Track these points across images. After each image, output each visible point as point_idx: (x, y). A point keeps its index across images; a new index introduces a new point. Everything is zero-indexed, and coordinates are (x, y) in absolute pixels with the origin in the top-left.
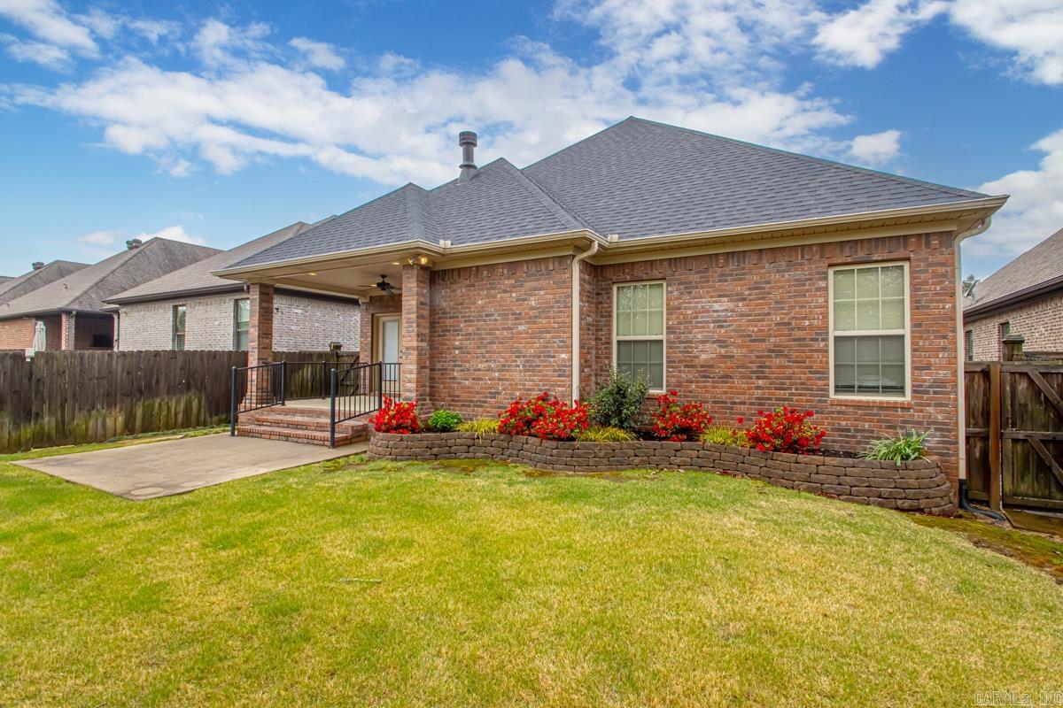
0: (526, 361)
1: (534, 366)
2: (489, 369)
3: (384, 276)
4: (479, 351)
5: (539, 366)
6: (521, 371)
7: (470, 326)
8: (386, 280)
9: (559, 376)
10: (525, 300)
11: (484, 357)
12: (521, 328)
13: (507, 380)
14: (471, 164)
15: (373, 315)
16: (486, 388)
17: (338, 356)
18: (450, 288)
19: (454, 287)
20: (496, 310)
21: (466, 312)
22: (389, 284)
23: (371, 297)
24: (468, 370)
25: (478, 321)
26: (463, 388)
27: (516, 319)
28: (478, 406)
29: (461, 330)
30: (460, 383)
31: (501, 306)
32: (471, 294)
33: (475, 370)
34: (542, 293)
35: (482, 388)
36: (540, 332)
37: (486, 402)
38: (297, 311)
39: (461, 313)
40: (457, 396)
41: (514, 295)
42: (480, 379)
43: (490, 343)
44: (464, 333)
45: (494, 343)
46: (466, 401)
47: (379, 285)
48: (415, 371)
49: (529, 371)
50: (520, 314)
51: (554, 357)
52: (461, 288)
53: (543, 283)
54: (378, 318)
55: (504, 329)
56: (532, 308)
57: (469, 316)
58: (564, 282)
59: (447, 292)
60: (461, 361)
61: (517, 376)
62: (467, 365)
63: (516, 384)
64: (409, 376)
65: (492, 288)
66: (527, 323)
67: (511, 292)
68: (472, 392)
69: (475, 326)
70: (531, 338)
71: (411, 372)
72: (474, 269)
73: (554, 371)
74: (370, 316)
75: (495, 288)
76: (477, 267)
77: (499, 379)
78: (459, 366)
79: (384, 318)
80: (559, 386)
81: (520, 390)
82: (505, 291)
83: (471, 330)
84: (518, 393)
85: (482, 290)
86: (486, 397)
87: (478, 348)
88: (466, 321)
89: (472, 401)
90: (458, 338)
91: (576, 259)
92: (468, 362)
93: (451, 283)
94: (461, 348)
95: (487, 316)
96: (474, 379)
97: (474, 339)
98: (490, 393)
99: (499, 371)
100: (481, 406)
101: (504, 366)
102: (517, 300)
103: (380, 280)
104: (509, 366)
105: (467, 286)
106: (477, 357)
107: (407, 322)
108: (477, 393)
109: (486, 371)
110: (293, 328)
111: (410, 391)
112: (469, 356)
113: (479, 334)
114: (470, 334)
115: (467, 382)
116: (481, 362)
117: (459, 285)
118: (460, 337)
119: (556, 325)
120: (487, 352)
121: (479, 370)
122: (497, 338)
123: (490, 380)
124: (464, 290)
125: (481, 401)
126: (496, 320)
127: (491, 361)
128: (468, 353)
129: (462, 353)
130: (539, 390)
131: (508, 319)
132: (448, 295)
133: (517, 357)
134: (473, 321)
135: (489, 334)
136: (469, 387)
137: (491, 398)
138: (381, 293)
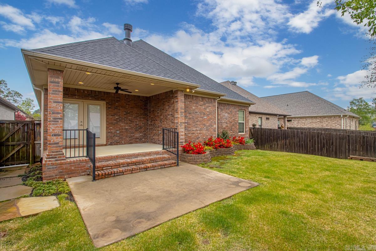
0: (207, 128)
2: (196, 130)
3: (118, 84)
4: (193, 124)
5: (209, 129)
6: (205, 130)
7: (190, 115)
8: (119, 86)
10: (206, 109)
11: (195, 126)
12: (205, 117)
13: (202, 133)
14: (129, 38)
16: (196, 136)
20: (198, 111)
21: (189, 111)
24: (190, 131)
25: (193, 114)
27: (204, 114)
29: (187, 117)
31: (199, 110)
32: (191, 104)
33: (192, 131)
34: (210, 108)
36: (210, 119)
37: (195, 141)
39: (187, 111)
41: (203, 107)
42: (194, 133)
43: (197, 122)
44: (188, 118)
45: (198, 122)
47: (115, 88)
49: (207, 130)
50: (205, 113)
51: (213, 126)
53: (210, 105)
55: (201, 117)
56: (208, 112)
57: (190, 112)
58: (215, 106)
61: (204, 132)
62: (190, 129)
63: (204, 135)
64: (182, 133)
65: (197, 104)
66: (207, 116)
67: (202, 106)
68: (191, 138)
69: (192, 115)
70: (208, 120)
72: (191, 96)
73: (213, 130)
75: (198, 104)
76: (193, 96)
77: (199, 133)
78: (187, 129)
81: (205, 136)
82: (201, 106)
83: (191, 117)
84: (204, 137)
85: (194, 104)
86: (196, 139)
87: (193, 123)
88: (189, 114)
90: (186, 119)
91: (217, 100)
92: (190, 128)
94: (187, 123)
95: (196, 112)
96: (192, 134)
97: (192, 120)
98: (197, 138)
99: (200, 130)
101: (201, 129)
102: (204, 109)
103: (116, 86)
104: (202, 129)
105: (190, 101)
106: (193, 126)
108: (193, 138)
111: (182, 139)
113: (194, 118)
115: (190, 135)
116: (194, 128)
118: (187, 119)
119: (213, 117)
120: (196, 125)
121: (194, 130)
122: (199, 120)
123: (197, 133)
124: (188, 103)
125: (194, 141)
126: (198, 114)
128: (190, 125)
129: (188, 125)
130: (210, 136)
131: (201, 114)
133: (204, 126)
134: (191, 114)
135: (197, 119)
136: (190, 137)
137: (197, 139)
138: (114, 91)
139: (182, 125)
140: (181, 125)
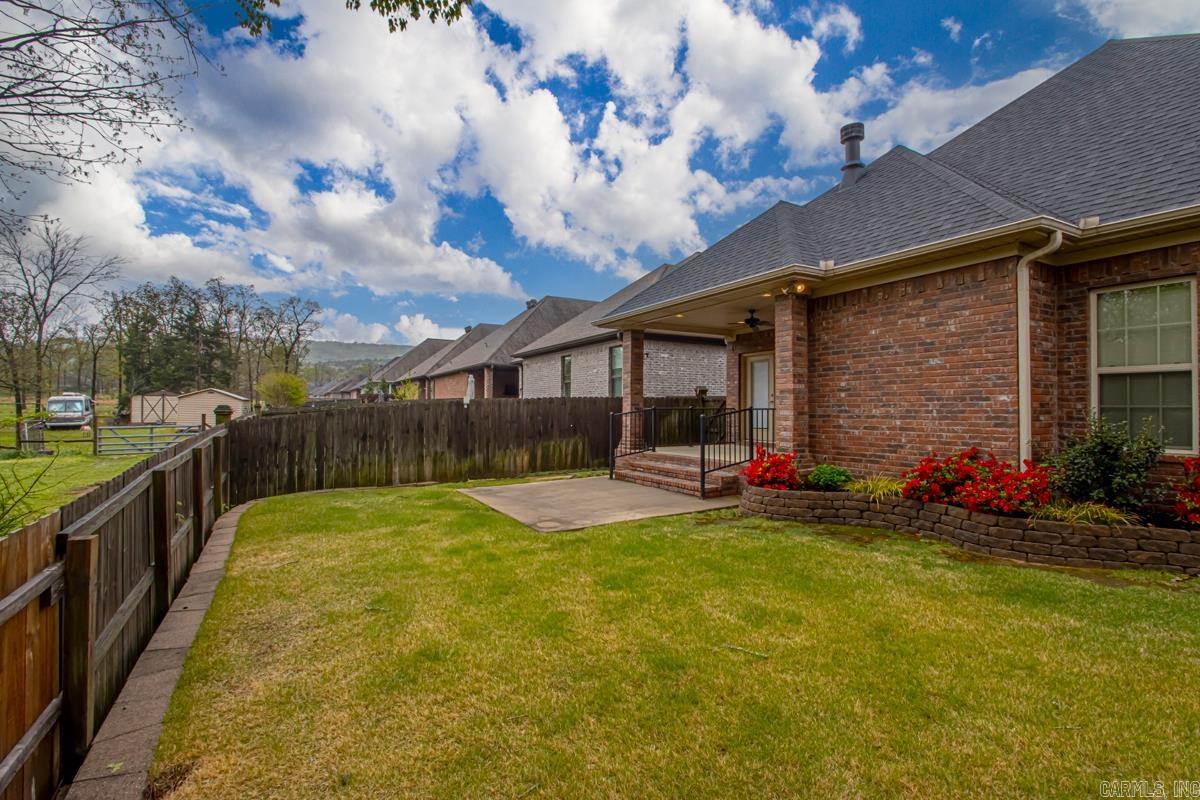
0: (942, 406)
1: (955, 412)
2: (887, 416)
3: (752, 311)
4: (873, 393)
5: (963, 412)
6: (934, 418)
7: (860, 362)
8: (756, 316)
9: (996, 425)
10: (941, 324)
11: (881, 401)
12: (933, 362)
13: (913, 429)
14: (856, 162)
15: (740, 355)
16: (884, 440)
17: (704, 401)
18: (832, 318)
19: (838, 316)
20: (896, 341)
21: (855, 346)
22: (758, 320)
23: (738, 337)
24: (859, 417)
25: (871, 355)
26: (850, 438)
27: (926, 350)
28: (872, 462)
29: (848, 368)
30: (847, 433)
31: (903, 335)
32: (861, 323)
33: (868, 417)
34: (967, 313)
35: (877, 440)
36: (968, 366)
37: (883, 457)
38: (663, 355)
39: (847, 346)
40: (844, 449)
41: (922, 319)
42: (874, 428)
43: (889, 383)
44: (853, 372)
45: (895, 383)
46: (855, 455)
47: (747, 321)
48: (792, 418)
49: (947, 418)
50: (932, 343)
51: (987, 399)
52: (848, 316)
53: (969, 300)
54: (745, 358)
55: (907, 364)
56: (953, 335)
57: (859, 351)
59: (829, 323)
60: (849, 406)
61: (928, 425)
62: (857, 411)
63: (927, 436)
64: (784, 423)
65: (890, 314)
66: (942, 355)
67: (918, 315)
68: (864, 445)
69: (867, 362)
70: (949, 374)
71: (786, 419)
72: (865, 291)
73: (988, 418)
74: (737, 357)
75: (894, 313)
76: (869, 289)
77: (901, 429)
78: (846, 411)
79: (752, 358)
80: (996, 439)
81: (933, 443)
82: (909, 316)
83: (861, 367)
84: (930, 448)
85: (877, 316)
86: (884, 451)
87: (871, 389)
88: (854, 357)
89: (865, 456)
90: (844, 378)
91: (1023, 262)
92: (859, 406)
93: (834, 312)
94: (849, 390)
95: (883, 348)
96: (865, 428)
97: (865, 379)
98: (889, 446)
99: (901, 418)
100: (877, 462)
101: (908, 411)
102: (928, 326)
103: (749, 316)
104: (916, 412)
105: (856, 314)
106: (871, 401)
107: (781, 362)
108: (871, 445)
109: (883, 418)
110: (660, 373)
111: (786, 440)
112: (859, 399)
113: (874, 372)
114: (860, 372)
115: (856, 432)
116: (876, 407)
117: (844, 314)
118: (847, 377)
119: (990, 356)
120: (884, 394)
121: (874, 417)
122: (898, 376)
123: (889, 429)
124: (851, 319)
125: (876, 456)
126: (896, 353)
127: (889, 406)
128: (859, 396)
129: (850, 396)
130: (964, 444)
131: (913, 351)
132: (830, 326)
133: (927, 400)
134: (864, 356)
135: (887, 371)
136: (860, 438)
137: (891, 452)
138: (750, 330)
139: (786, 398)
140: (783, 398)
